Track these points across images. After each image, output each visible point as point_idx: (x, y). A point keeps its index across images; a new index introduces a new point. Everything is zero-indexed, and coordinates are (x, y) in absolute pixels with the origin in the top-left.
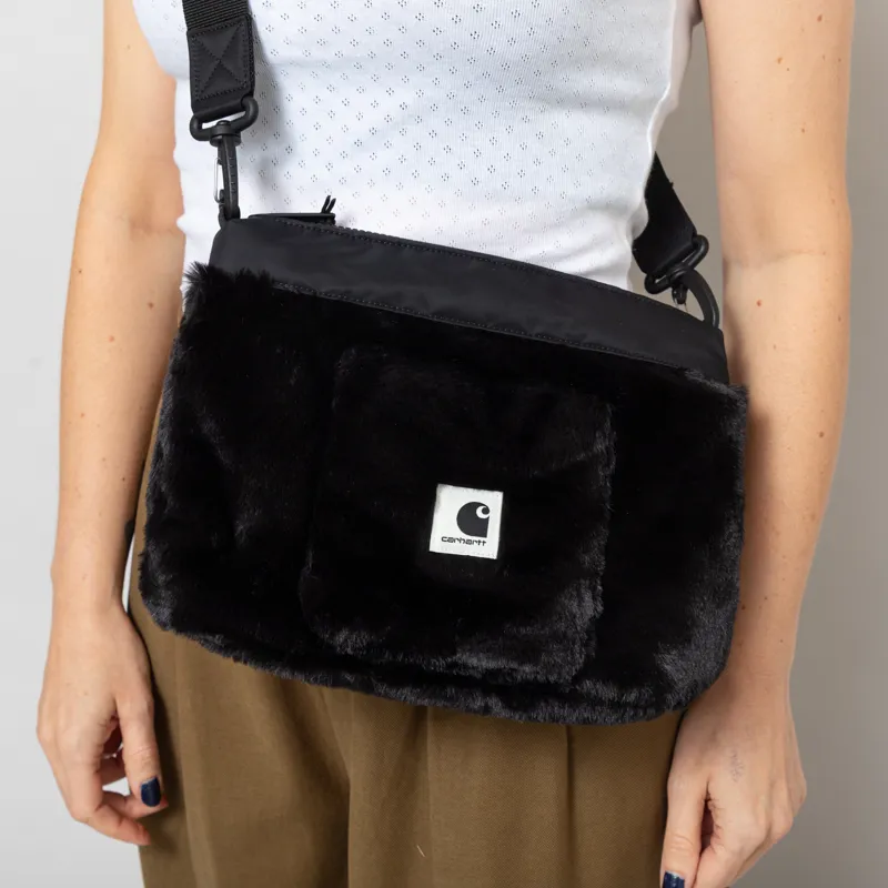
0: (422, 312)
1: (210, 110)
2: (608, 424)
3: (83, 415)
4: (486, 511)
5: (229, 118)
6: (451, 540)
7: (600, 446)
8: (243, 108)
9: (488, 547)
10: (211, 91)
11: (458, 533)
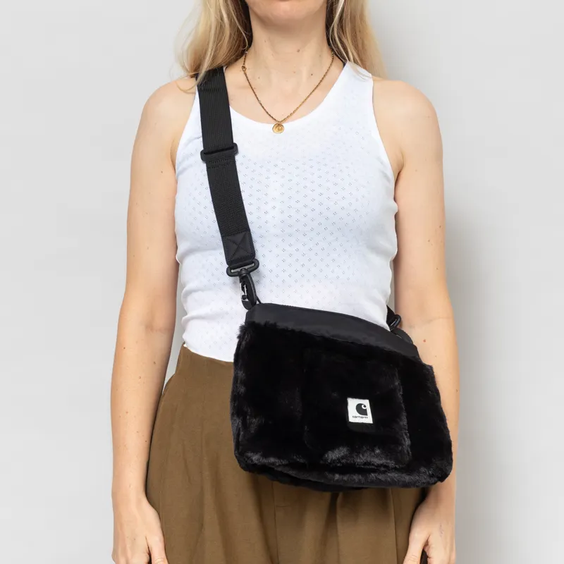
0: (327, 335)
1: (237, 264)
2: (397, 375)
3: (127, 412)
4: (365, 406)
5: (246, 267)
6: (356, 417)
7: (397, 383)
8: (253, 262)
9: (368, 419)
10: (237, 256)
11: (358, 415)
